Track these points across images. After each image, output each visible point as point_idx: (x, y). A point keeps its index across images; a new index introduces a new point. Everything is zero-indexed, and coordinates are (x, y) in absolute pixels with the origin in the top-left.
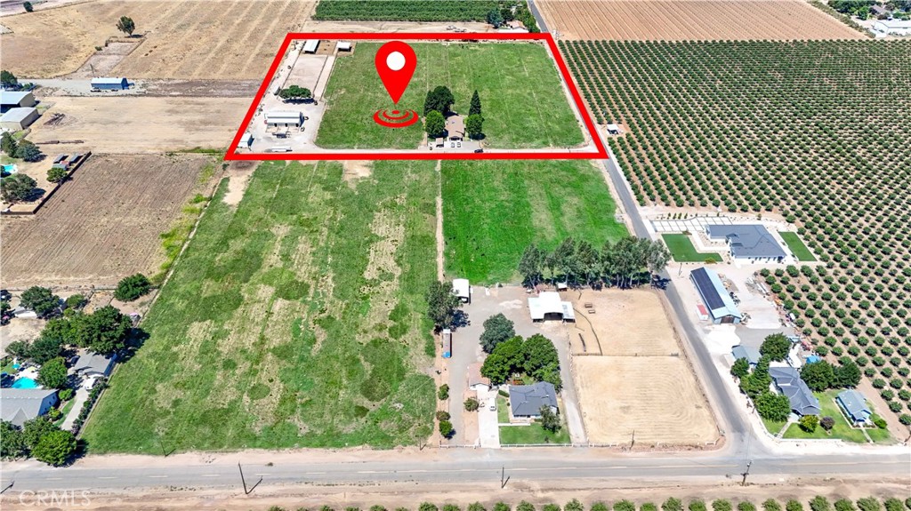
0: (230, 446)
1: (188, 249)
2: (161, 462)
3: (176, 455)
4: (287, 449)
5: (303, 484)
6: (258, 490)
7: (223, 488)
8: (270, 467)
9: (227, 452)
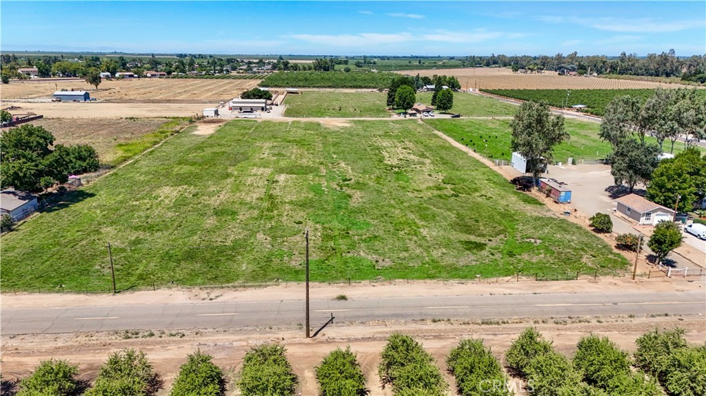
0: (247, 280)
1: (153, 151)
2: (105, 301)
3: (137, 293)
4: (363, 282)
5: (429, 322)
6: (330, 332)
7: (247, 332)
8: (343, 301)
9: (244, 287)
